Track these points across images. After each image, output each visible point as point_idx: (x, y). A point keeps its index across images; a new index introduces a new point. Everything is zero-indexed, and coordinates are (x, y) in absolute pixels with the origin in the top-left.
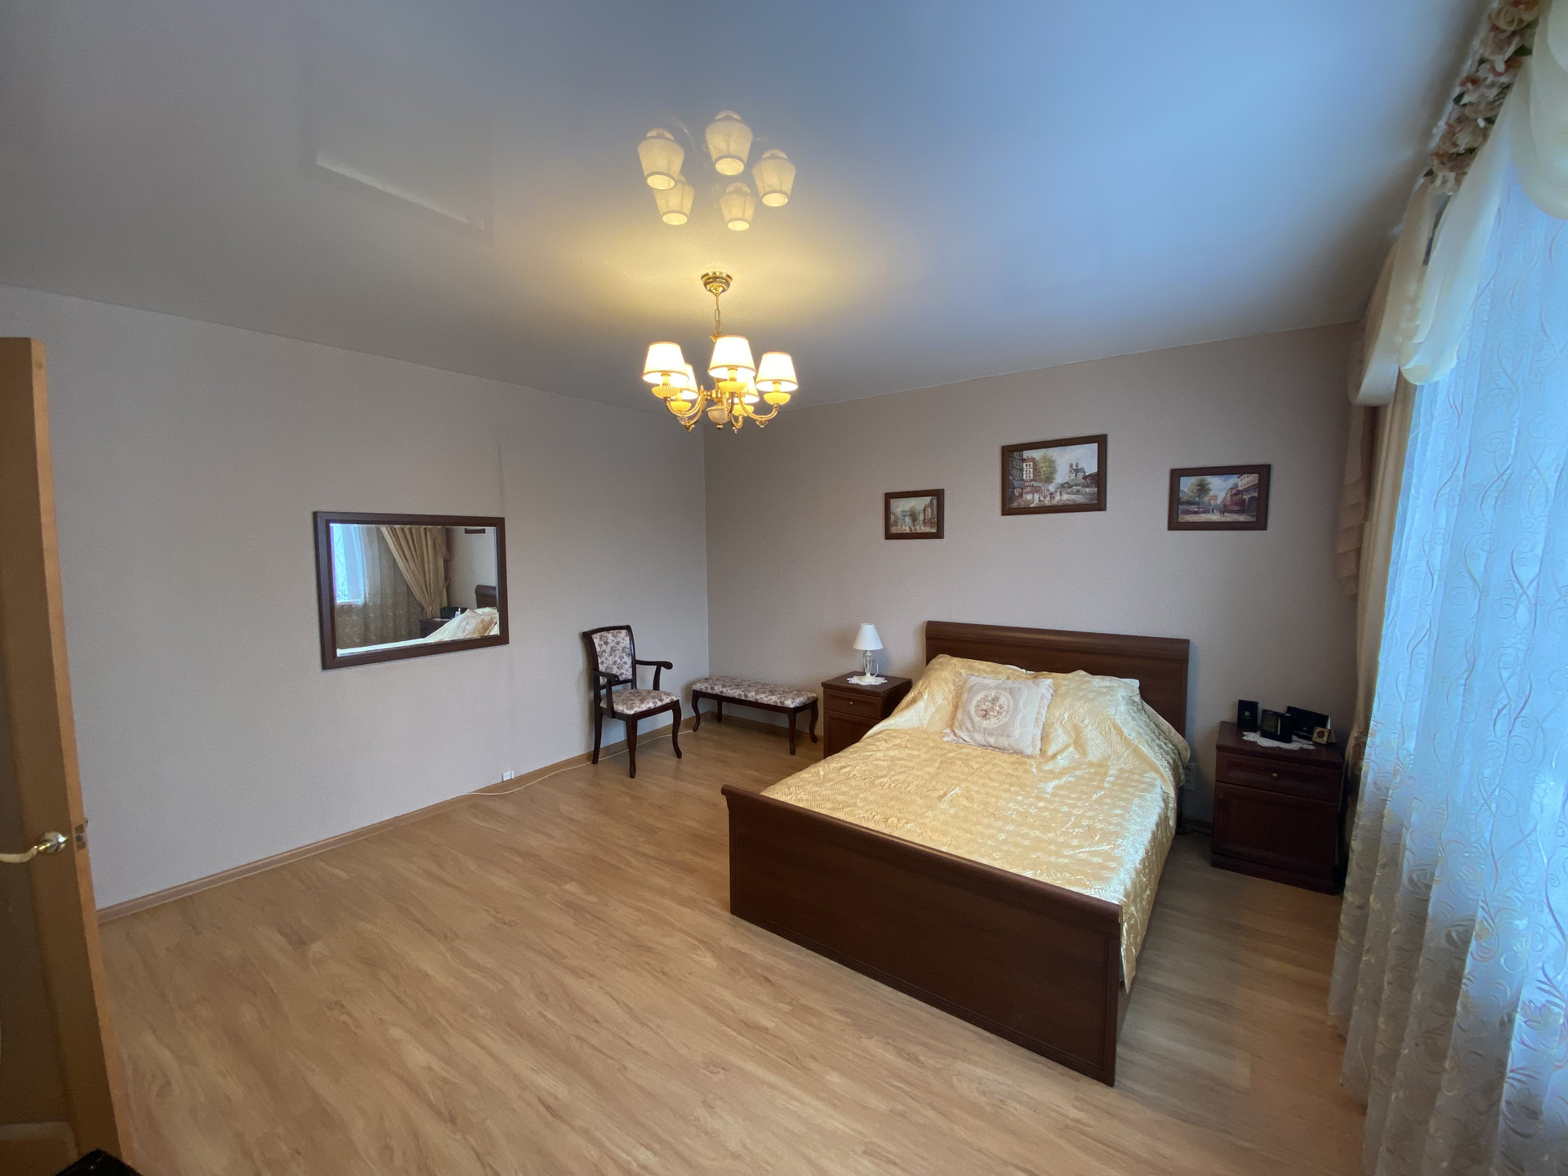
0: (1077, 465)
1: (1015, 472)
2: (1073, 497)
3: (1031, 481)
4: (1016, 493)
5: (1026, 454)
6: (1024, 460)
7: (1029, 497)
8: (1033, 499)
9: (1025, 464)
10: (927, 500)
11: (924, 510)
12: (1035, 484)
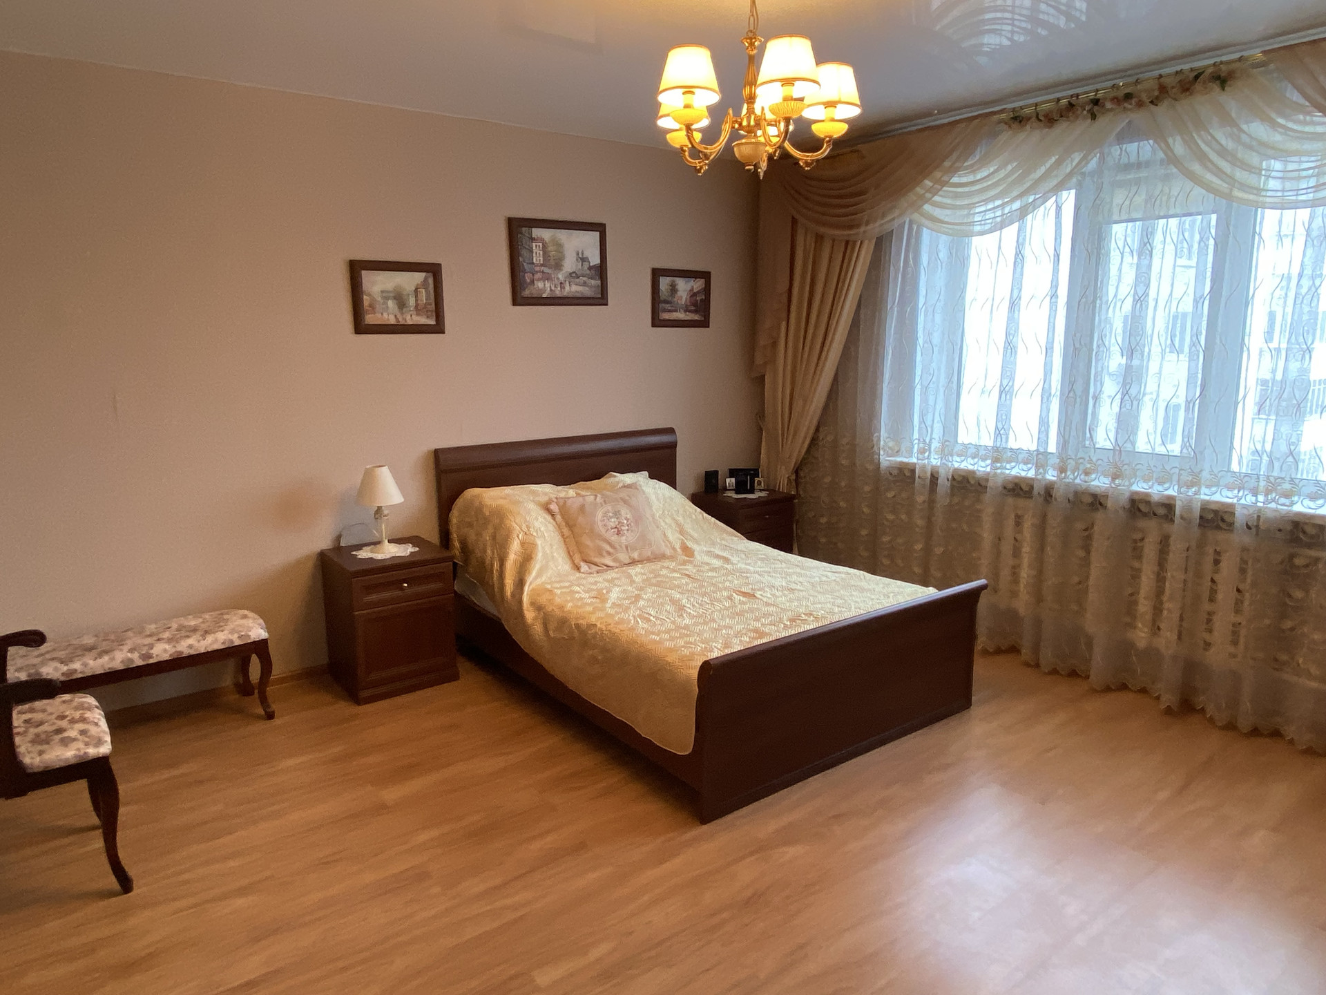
0: (583, 254)
1: (524, 253)
2: (580, 289)
3: (542, 265)
4: (528, 277)
5: (537, 232)
6: (533, 239)
7: (540, 285)
8: (544, 287)
9: (534, 244)
10: (419, 277)
11: (416, 290)
12: (546, 270)
